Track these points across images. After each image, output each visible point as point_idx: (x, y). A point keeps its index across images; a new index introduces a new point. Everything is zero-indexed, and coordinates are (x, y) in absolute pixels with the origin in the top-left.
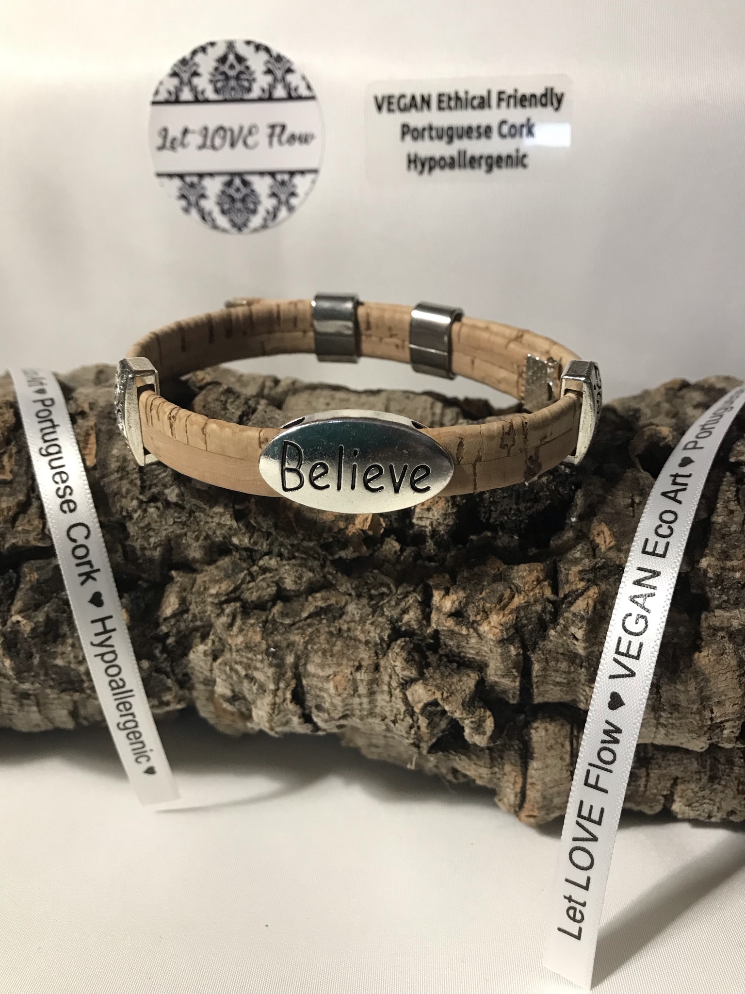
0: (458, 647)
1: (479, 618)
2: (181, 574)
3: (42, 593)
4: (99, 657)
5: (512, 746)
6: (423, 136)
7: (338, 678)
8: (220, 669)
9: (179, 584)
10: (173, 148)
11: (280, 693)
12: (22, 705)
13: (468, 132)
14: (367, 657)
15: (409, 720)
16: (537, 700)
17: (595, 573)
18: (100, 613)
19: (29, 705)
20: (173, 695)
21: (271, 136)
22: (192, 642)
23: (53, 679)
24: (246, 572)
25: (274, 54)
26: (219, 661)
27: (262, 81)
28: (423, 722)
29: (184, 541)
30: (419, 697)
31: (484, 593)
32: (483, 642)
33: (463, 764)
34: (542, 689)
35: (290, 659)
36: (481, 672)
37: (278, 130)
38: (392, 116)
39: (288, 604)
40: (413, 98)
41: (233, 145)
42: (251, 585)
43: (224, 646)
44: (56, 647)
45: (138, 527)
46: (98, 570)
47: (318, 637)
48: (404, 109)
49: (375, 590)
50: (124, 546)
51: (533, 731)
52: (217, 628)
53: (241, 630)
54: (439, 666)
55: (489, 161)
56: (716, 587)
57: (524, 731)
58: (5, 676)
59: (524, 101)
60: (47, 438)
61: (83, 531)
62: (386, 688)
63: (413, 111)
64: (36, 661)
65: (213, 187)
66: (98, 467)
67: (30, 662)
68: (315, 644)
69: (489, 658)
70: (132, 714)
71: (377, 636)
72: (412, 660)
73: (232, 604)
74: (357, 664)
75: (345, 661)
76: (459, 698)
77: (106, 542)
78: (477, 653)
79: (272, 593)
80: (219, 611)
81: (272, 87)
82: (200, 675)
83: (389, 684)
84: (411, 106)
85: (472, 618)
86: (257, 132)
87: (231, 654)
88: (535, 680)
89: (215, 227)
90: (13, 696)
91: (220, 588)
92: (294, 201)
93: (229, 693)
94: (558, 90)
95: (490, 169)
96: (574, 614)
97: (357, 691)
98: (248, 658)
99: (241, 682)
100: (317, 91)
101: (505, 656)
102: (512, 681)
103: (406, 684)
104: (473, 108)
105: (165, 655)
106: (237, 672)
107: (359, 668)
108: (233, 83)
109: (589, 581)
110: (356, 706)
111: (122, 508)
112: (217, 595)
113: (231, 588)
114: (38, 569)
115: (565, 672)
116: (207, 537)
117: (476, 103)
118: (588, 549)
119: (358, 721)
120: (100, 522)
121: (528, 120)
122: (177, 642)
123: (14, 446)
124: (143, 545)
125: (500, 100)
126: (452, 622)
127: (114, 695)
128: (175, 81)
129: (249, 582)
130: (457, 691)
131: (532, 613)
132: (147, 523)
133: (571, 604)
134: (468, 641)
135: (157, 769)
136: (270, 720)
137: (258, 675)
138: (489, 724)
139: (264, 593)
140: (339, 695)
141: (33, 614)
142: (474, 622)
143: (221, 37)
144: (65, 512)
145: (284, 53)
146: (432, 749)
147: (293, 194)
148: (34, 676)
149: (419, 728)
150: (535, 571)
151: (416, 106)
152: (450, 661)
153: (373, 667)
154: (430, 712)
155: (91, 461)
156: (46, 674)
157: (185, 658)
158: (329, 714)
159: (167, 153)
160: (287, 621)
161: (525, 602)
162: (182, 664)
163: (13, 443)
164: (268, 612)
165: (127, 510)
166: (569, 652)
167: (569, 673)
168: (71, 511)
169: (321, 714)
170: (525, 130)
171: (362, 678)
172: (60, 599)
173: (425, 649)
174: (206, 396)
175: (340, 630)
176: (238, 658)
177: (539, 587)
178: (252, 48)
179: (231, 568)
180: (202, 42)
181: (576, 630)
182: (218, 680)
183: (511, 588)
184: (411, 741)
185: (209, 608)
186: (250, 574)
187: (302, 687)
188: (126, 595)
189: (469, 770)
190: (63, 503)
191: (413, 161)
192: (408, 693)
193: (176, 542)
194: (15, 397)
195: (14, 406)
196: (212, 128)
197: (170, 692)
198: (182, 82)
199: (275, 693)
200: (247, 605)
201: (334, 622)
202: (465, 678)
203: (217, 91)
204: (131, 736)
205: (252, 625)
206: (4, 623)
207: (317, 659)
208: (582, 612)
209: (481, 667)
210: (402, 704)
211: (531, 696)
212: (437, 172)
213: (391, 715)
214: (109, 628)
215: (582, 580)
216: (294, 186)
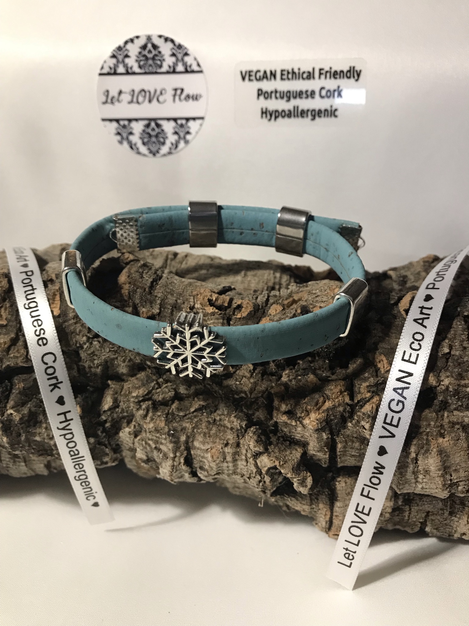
0: (290, 433)
1: (303, 415)
2: (114, 382)
3: (26, 396)
4: (63, 437)
5: (324, 492)
6: (271, 97)
7: (214, 450)
8: (139, 443)
9: (113, 389)
10: (112, 103)
11: (177, 459)
12: (15, 462)
13: (300, 95)
14: (232, 438)
15: (258, 477)
16: (340, 465)
17: (378, 387)
18: (63, 409)
19: (19, 462)
20: (110, 458)
21: (175, 95)
22: (121, 425)
23: (33, 449)
24: (155, 382)
25: (177, 44)
26: (138, 438)
27: (169, 61)
28: (267, 479)
29: (116, 362)
30: (265, 464)
31: (306, 400)
32: (306, 430)
33: (293, 503)
34: (343, 459)
35: (183, 438)
36: (304, 448)
37: (179, 92)
38: (251, 83)
39: (182, 402)
40: (265, 72)
41: (150, 101)
42: (158, 390)
43: (141, 428)
44: (35, 429)
45: (87, 354)
46: (62, 382)
47: (201, 424)
48: (259, 80)
49: (237, 395)
50: (78, 366)
51: (337, 483)
52: (137, 417)
53: (152, 419)
54: (277, 444)
55: (313, 113)
56: (454, 397)
57: (332, 483)
58: (3, 447)
59: (335, 75)
60: (29, 297)
61: (52, 357)
62: (244, 457)
63: (265, 80)
64: (23, 438)
65: (138, 128)
66: (62, 316)
67: (19, 439)
68: (199, 429)
69: (310, 440)
70: (84, 471)
71: (238, 425)
72: (260, 441)
73: (146, 402)
74: (225, 442)
75: (218, 440)
76: (290, 465)
77: (66, 364)
78: (302, 436)
79: (172, 396)
80: (139, 407)
81: (175, 65)
82: (127, 446)
83: (246, 455)
84: (264, 77)
85: (299, 415)
86: (166, 93)
87: (146, 434)
88: (338, 453)
89: (139, 153)
90: (9, 456)
91: (139, 392)
92: (188, 137)
93: (145, 458)
94: (358, 68)
95: (314, 119)
96: (364, 414)
97: (226, 459)
98: (156, 437)
99: (152, 451)
100: (204, 67)
101: (319, 439)
102: (324, 455)
103: (256, 455)
104: (303, 79)
105: (104, 434)
106: (149, 445)
107: (227, 445)
108: (150, 62)
109: (373, 392)
110: (224, 468)
111: (76, 342)
112: (137, 397)
113: (146, 393)
114: (24, 380)
115: (357, 449)
116: (130, 360)
117: (305, 76)
118: (373, 371)
119: (226, 477)
120: (63, 351)
121: (339, 87)
122: (111, 425)
123: (8, 302)
124: (90, 365)
125: (320, 74)
126: (286, 417)
127: (72, 459)
128: (114, 61)
129: (157, 389)
130: (289, 460)
131: (337, 413)
132: (92, 351)
133: (362, 407)
134: (296, 429)
135: (100, 504)
136: (171, 475)
137: (162, 447)
138: (309, 481)
139: (167, 396)
140: (214, 461)
141: (20, 409)
142: (300, 417)
143: (143, 32)
144: (40, 345)
145: (182, 43)
146: (273, 494)
147: (188, 133)
148: (21, 447)
149: (265, 482)
150: (339, 386)
151: (267, 78)
152: (285, 441)
153: (235, 444)
154: (272, 473)
155: (56, 313)
156: (29, 446)
157: (117, 435)
158: (208, 472)
159: (109, 106)
160: (181, 414)
161: (332, 406)
162: (115, 439)
163: (7, 301)
164: (169, 407)
165: (80, 343)
166: (360, 436)
167: (360, 449)
168: (44, 345)
169: (203, 472)
170: (336, 94)
171: (229, 451)
172: (37, 399)
173: (268, 432)
174: (130, 270)
175: (215, 420)
176: (150, 437)
177: (341, 396)
178: (162, 40)
179: (145, 379)
180: (131, 36)
181: (365, 423)
182: (138, 449)
183: (323, 396)
184: (260, 490)
185: (132, 405)
186: (158, 383)
187: (191, 455)
188: (79, 396)
189: (297, 507)
190: (39, 339)
191: (264, 113)
192: (258, 461)
193: (111, 363)
194: (9, 270)
195: (7, 276)
196: (137, 91)
197: (107, 456)
198: (118, 61)
199: (174, 459)
200: (156, 403)
201: (211, 415)
202: (294, 452)
203: (140, 67)
204: (83, 484)
205: (159, 416)
206: (3, 415)
207: (200, 438)
208: (369, 413)
209: (304, 445)
210: (254, 467)
211: (336, 462)
212: (280, 119)
213: (247, 474)
214: (68, 418)
215: (369, 392)
216: (189, 127)
